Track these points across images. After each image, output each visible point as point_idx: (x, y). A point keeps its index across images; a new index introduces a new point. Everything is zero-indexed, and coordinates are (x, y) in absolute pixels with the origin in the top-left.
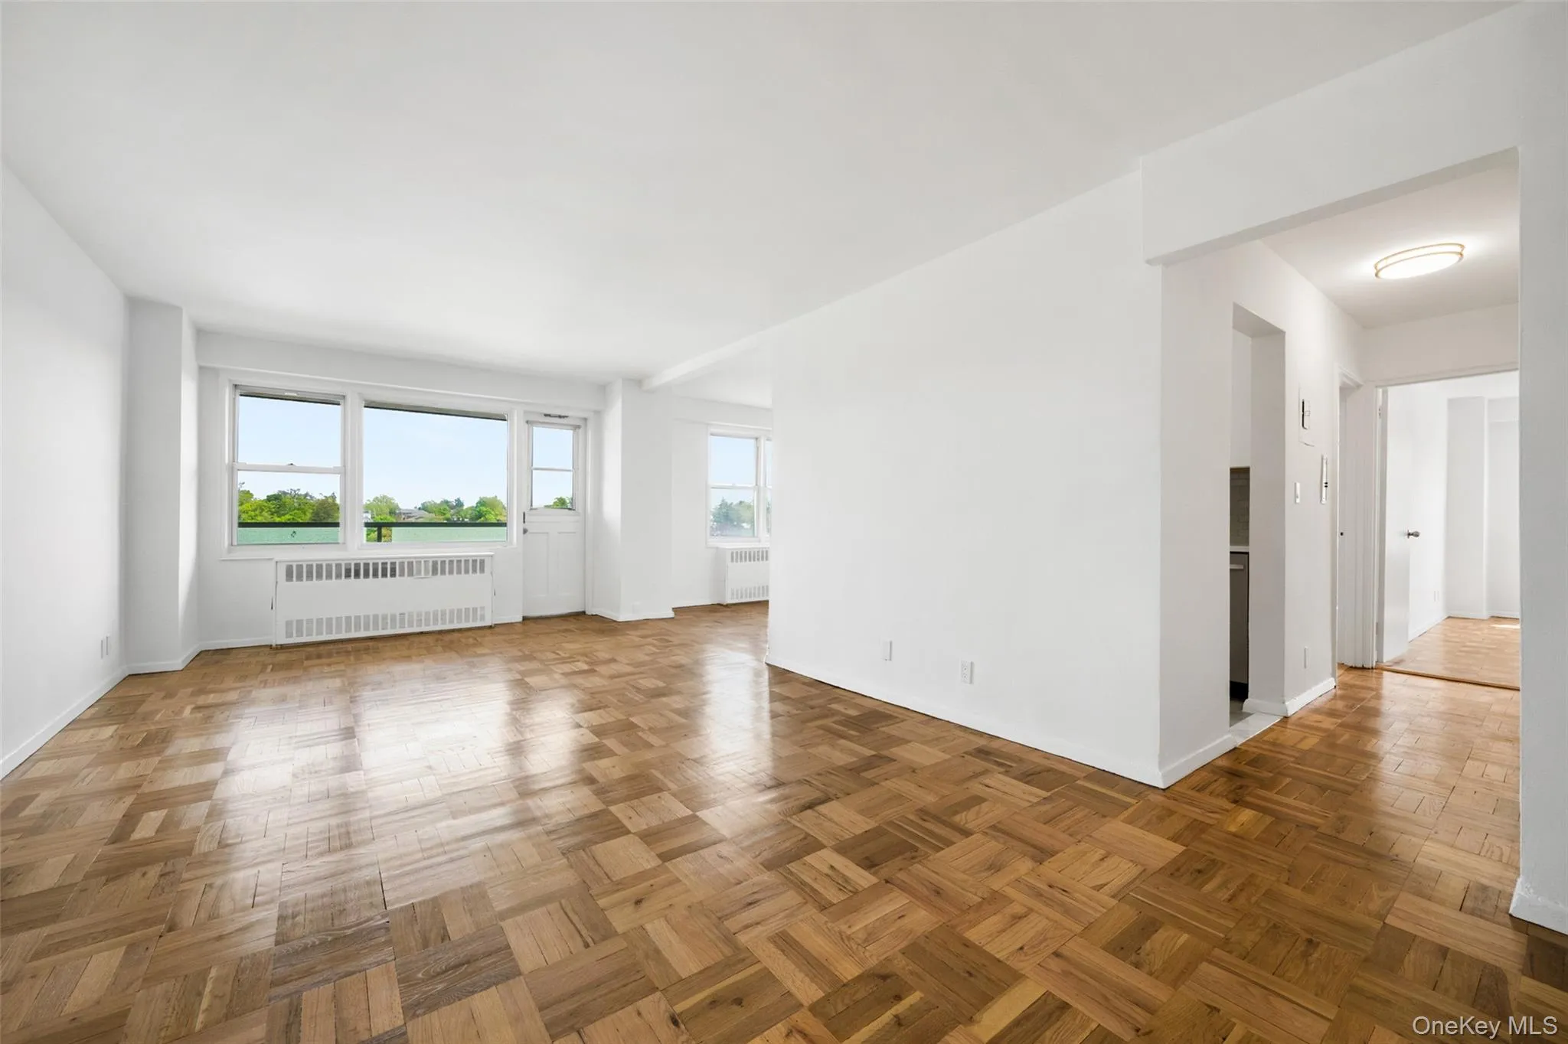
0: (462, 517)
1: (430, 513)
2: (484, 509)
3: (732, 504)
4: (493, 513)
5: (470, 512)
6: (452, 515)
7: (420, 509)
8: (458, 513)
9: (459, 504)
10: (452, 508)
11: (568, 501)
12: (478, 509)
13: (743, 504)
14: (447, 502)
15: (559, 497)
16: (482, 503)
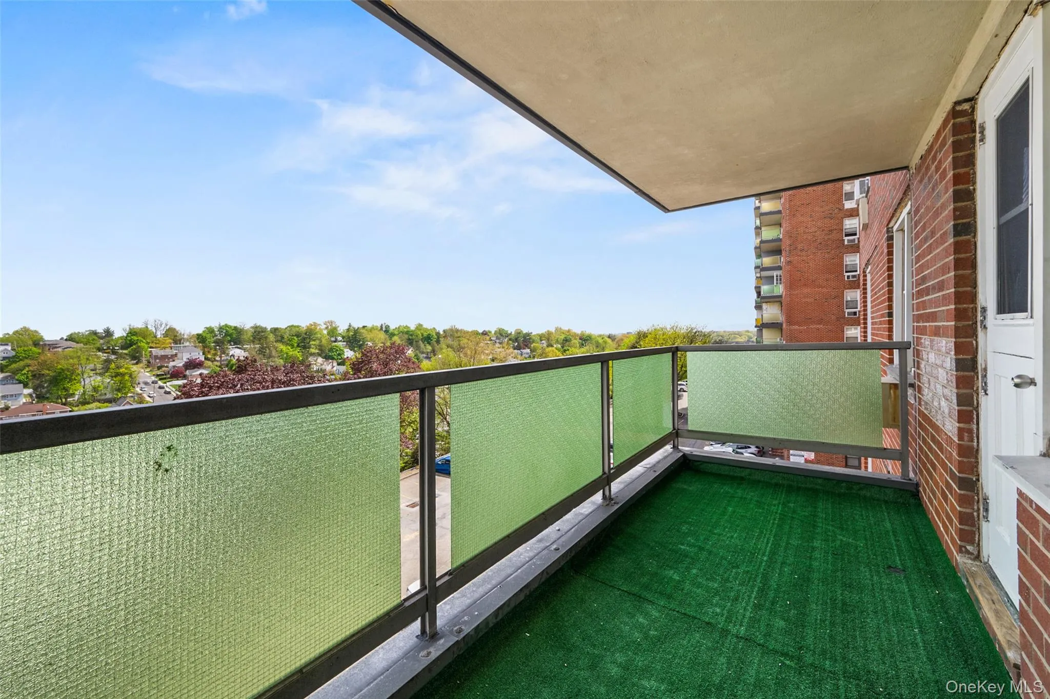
0: (112, 346)
1: (78, 343)
2: (135, 338)
3: (358, 328)
4: (144, 341)
5: (121, 341)
6: (101, 344)
7: (66, 340)
8: (108, 342)
9: (108, 333)
10: (102, 338)
11: (216, 330)
12: (129, 338)
13: (366, 328)
14: (95, 333)
15: (208, 326)
16: (133, 332)
